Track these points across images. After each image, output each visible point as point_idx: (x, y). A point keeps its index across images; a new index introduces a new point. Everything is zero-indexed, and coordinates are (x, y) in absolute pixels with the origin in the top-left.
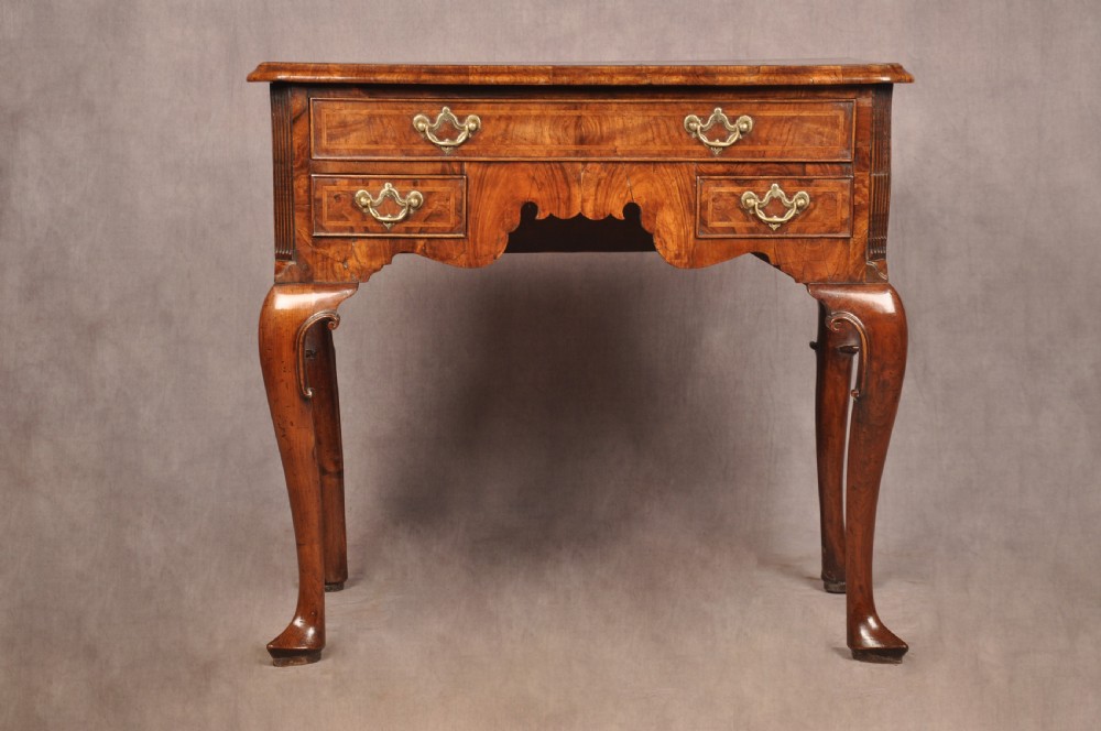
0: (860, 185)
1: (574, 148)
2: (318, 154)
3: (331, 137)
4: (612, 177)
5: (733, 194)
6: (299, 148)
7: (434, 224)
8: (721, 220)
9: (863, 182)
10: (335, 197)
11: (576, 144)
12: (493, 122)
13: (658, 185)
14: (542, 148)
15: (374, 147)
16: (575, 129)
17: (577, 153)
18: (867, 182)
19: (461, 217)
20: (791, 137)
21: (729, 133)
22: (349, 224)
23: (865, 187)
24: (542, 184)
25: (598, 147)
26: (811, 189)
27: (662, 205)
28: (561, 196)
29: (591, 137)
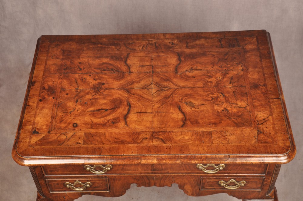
0: (268, 180)
1: (151, 172)
2: (47, 175)
3: (51, 171)
4: (167, 178)
5: (215, 181)
6: (38, 174)
7: (97, 189)
8: (210, 187)
9: (269, 179)
10: (57, 184)
11: (152, 171)
12: (117, 166)
13: (185, 180)
14: (138, 172)
15: (69, 173)
16: (151, 167)
17: (152, 173)
18: (270, 179)
19: (108, 187)
20: (241, 169)
21: (215, 168)
22: (63, 190)
23: (269, 180)
24: (139, 180)
25: (161, 172)
26: (247, 180)
27: (187, 184)
28: (146, 182)
29: (158, 169)
